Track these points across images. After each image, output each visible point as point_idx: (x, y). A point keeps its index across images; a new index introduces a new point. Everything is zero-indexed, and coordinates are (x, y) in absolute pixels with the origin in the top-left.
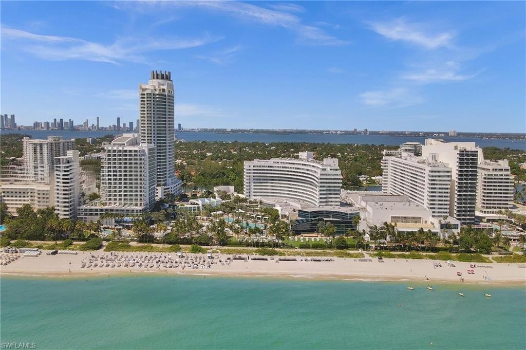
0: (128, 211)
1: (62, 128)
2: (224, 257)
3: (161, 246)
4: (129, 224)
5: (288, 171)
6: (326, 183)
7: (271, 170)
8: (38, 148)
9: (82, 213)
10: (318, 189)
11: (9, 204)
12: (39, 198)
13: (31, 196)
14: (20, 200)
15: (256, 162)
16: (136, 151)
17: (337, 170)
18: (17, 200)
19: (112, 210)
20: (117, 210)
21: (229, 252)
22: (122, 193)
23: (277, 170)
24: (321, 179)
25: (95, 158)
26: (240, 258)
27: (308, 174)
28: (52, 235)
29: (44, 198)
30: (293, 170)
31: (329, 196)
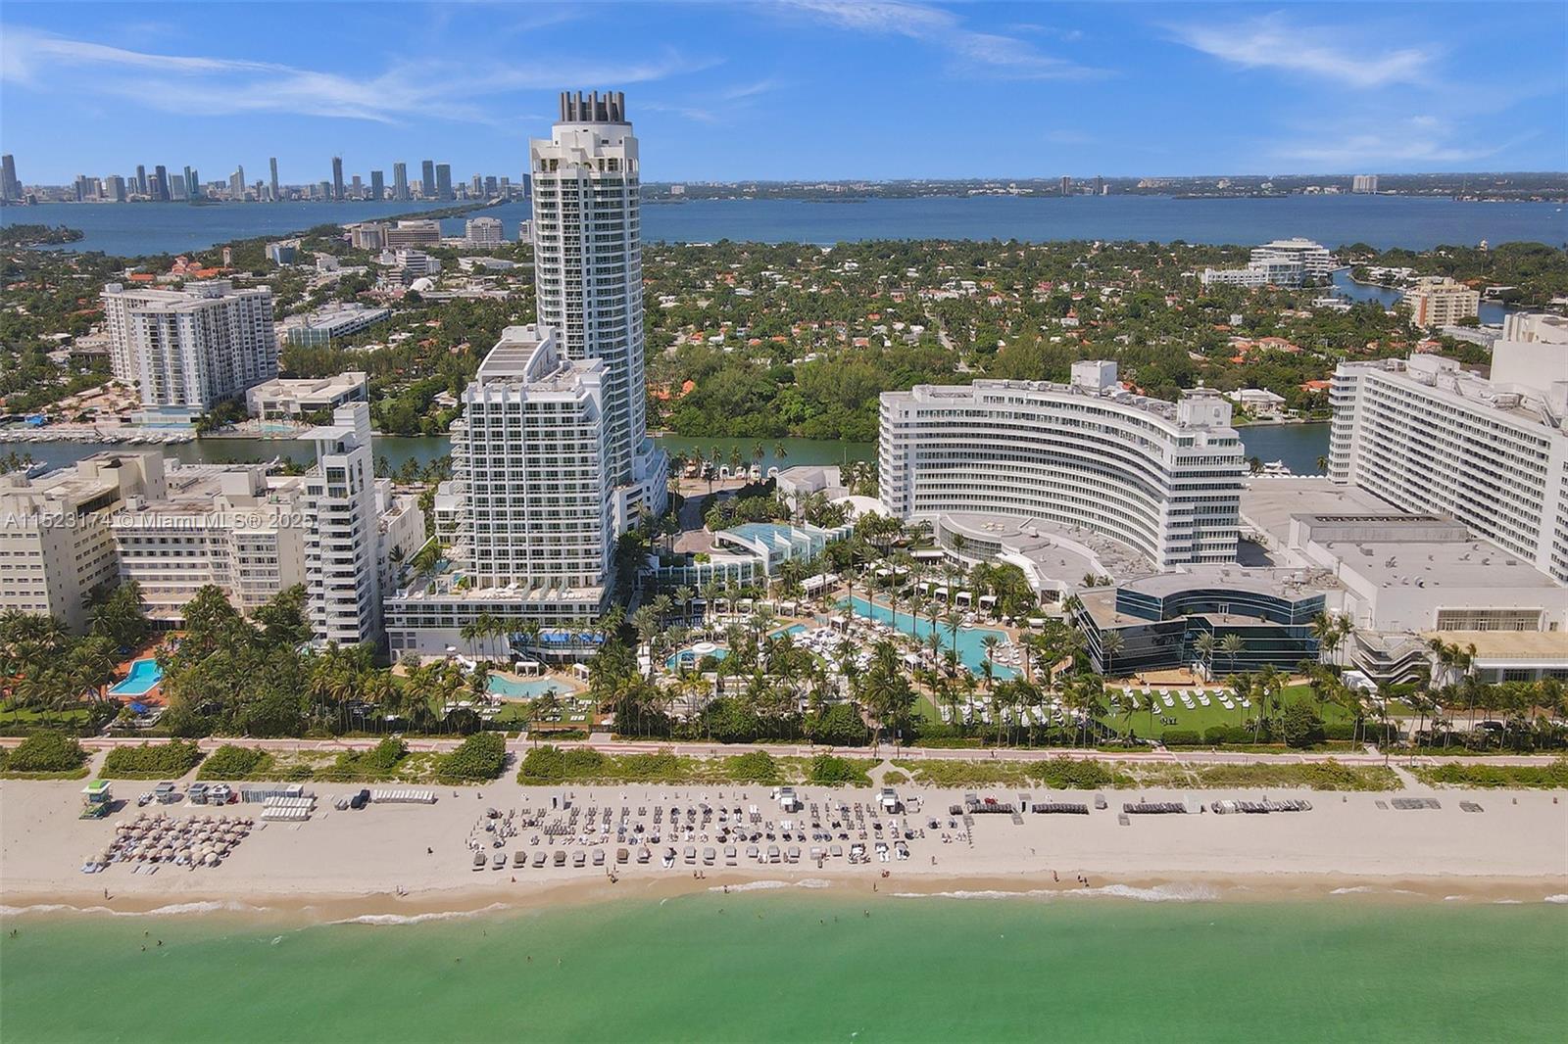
0: (550, 608)
4: (558, 652)
6: (1195, 487)
7: (978, 425)
9: (399, 619)
10: (1165, 507)
11: (143, 578)
12: (244, 560)
13: (215, 553)
14: (178, 566)
15: (920, 396)
18: (167, 566)
19: (498, 608)
20: (517, 608)
24: (1178, 475)
29: (261, 561)
30: (1053, 426)
31: (1204, 529)
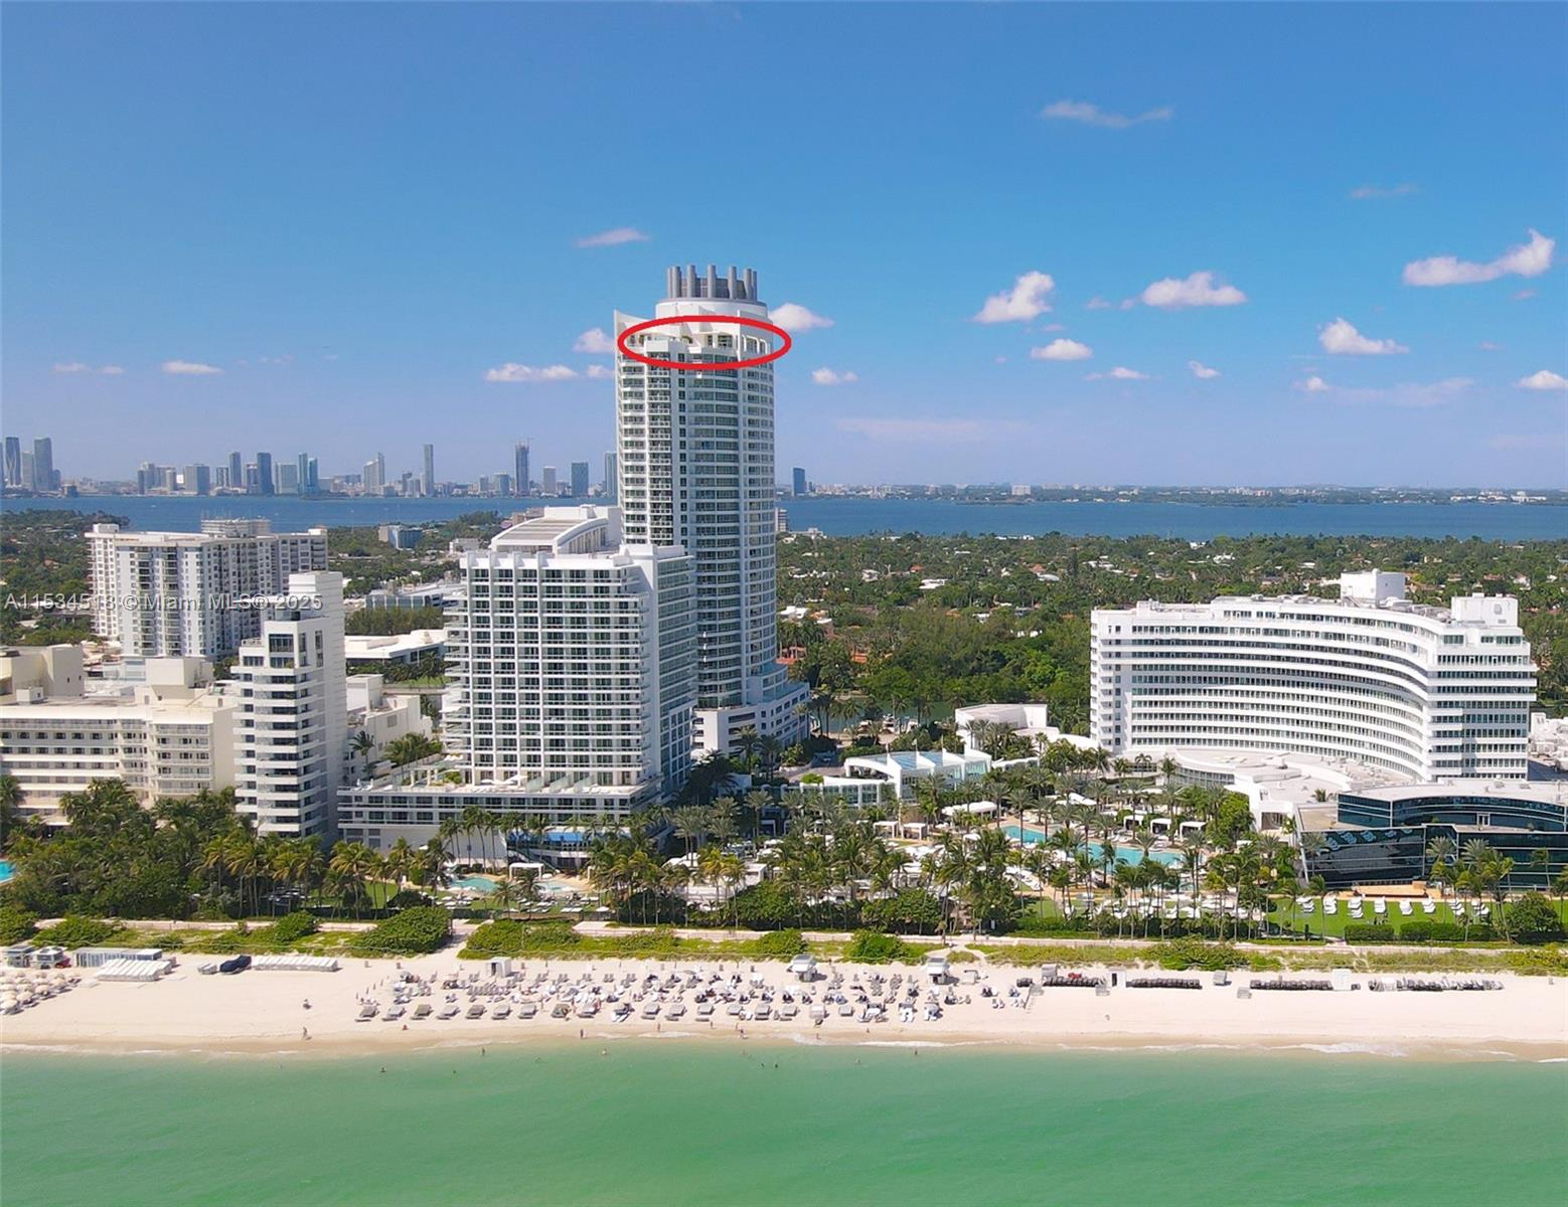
0: (567, 802)
1: (268, 488)
2: (1003, 977)
3: (718, 936)
4: (574, 854)
5: (1294, 647)
6: (1466, 690)
7: (1216, 643)
8: (160, 566)
9: (359, 814)
10: (1427, 714)
11: (28, 780)
12: (164, 756)
13: (129, 750)
14: (78, 766)
15: (1145, 613)
16: (601, 574)
17: (1511, 640)
18: (63, 765)
19: (495, 801)
20: (519, 801)
21: (1025, 958)
22: (540, 736)
23: (1242, 644)
24: (1440, 675)
25: (417, 600)
26: (1076, 982)
27: (1381, 656)
28: (226, 897)
29: (186, 756)
30: (1312, 641)
31: (1480, 740)
